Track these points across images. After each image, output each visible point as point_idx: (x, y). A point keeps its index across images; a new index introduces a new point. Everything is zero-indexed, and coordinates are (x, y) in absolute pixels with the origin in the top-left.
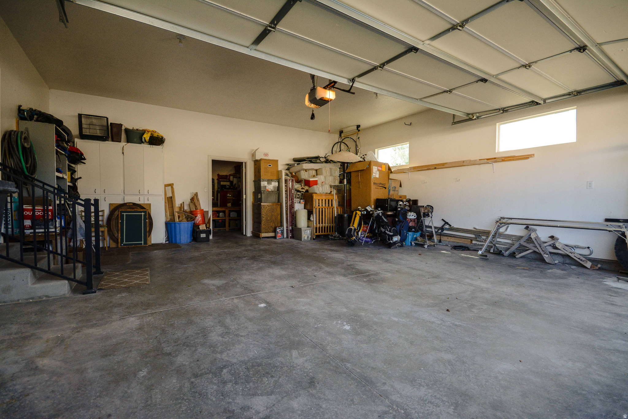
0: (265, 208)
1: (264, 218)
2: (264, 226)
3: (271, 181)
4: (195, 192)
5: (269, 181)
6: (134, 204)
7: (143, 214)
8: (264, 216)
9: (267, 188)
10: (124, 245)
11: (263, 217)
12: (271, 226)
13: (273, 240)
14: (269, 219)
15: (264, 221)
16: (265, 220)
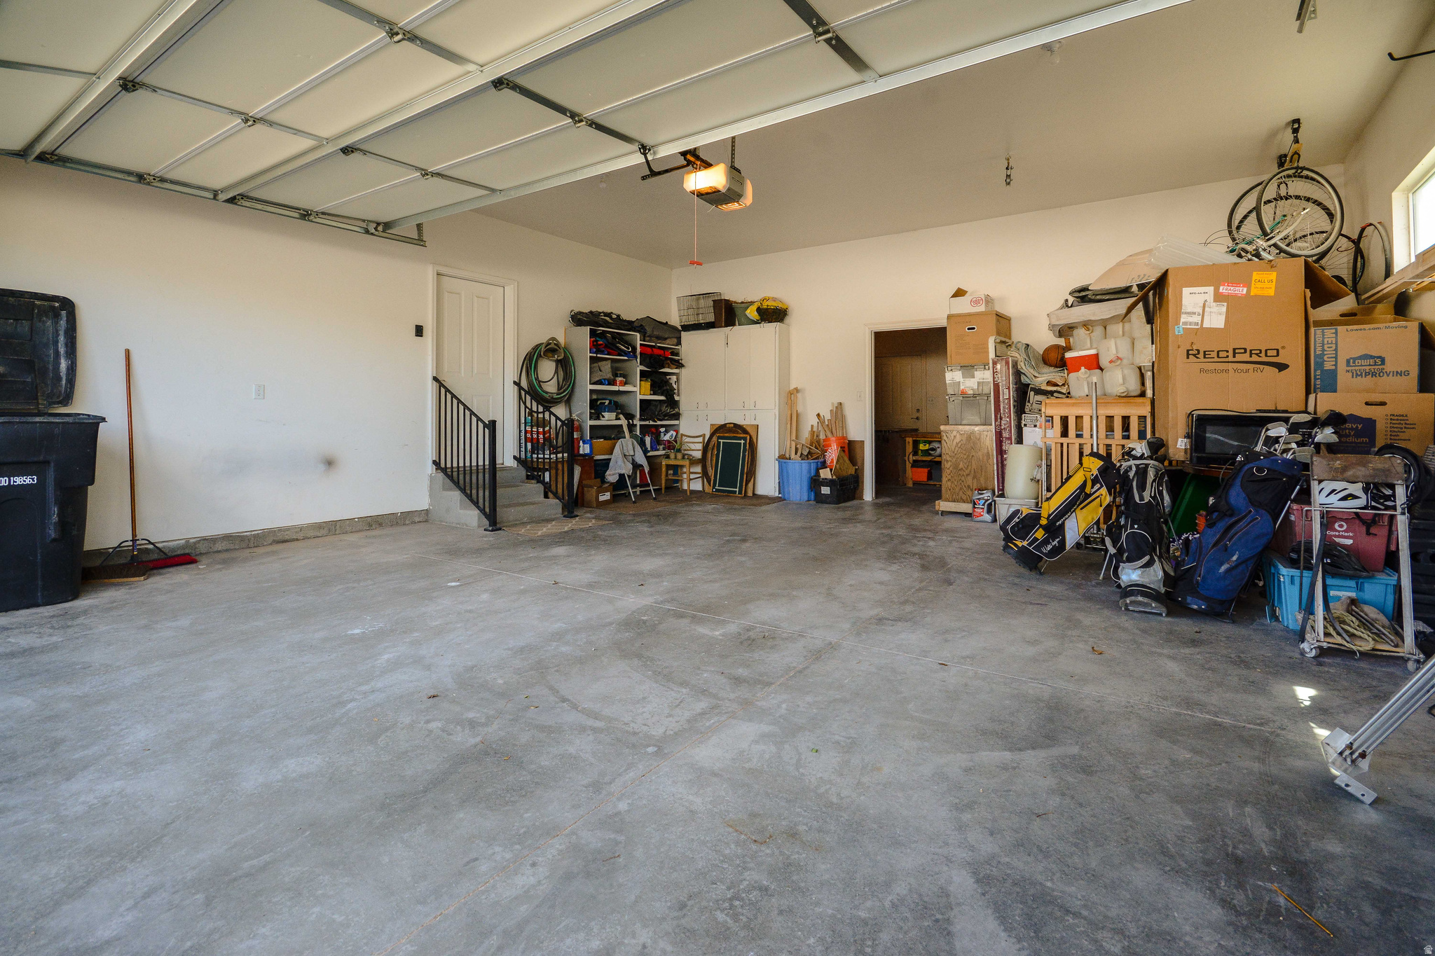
0: (953, 438)
1: (949, 463)
2: (949, 483)
3: (970, 368)
4: (836, 402)
5: (968, 369)
6: (735, 425)
7: (742, 442)
8: (948, 459)
9: (962, 387)
10: (717, 490)
11: (947, 461)
12: (969, 486)
13: (966, 523)
14: (961, 466)
15: (948, 471)
16: (951, 469)
